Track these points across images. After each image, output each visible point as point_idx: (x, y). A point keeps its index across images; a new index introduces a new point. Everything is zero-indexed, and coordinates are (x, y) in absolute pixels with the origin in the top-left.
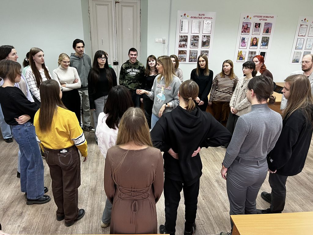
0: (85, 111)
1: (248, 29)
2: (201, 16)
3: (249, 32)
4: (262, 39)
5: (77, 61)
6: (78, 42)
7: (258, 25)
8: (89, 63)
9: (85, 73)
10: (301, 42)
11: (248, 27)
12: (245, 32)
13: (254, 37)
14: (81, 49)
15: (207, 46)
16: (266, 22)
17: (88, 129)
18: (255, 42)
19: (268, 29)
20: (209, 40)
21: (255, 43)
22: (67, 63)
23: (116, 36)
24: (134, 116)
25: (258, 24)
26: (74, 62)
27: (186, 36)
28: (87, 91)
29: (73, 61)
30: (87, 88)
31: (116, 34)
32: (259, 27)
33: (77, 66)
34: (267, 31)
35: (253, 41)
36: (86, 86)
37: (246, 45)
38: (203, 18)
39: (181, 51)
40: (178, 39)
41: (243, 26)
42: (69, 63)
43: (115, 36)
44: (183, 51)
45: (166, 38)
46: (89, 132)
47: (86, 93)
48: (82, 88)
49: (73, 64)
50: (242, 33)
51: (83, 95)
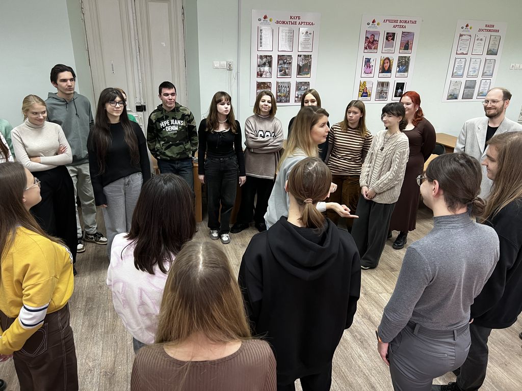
0: (84, 205)
1: (374, 42)
2: (295, 20)
3: (376, 48)
4: (399, 60)
5: (63, 108)
6: (62, 71)
7: (390, 37)
8: (87, 112)
9: (79, 131)
10: (461, 64)
11: (374, 40)
12: (370, 48)
13: (385, 58)
14: (69, 83)
15: (307, 74)
16: (404, 30)
17: (92, 238)
18: (387, 65)
19: (408, 43)
20: (310, 62)
21: (387, 68)
22: (40, 115)
23: (138, 56)
24: (201, 267)
25: (391, 35)
26: (55, 111)
27: (269, 56)
28: (87, 166)
29: (54, 109)
30: (87, 161)
31: (138, 54)
32: (393, 39)
33: (61, 118)
34: (406, 46)
35: (384, 63)
36: (83, 156)
37: (373, 70)
38: (298, 23)
39: (262, 83)
40: (255, 61)
41: (367, 38)
42: (46, 115)
43: (137, 58)
44: (264, 83)
45: (232, 60)
46: (94, 244)
47: (86, 169)
48: (76, 160)
49: (54, 114)
50: (366, 51)
51: (79, 174)
